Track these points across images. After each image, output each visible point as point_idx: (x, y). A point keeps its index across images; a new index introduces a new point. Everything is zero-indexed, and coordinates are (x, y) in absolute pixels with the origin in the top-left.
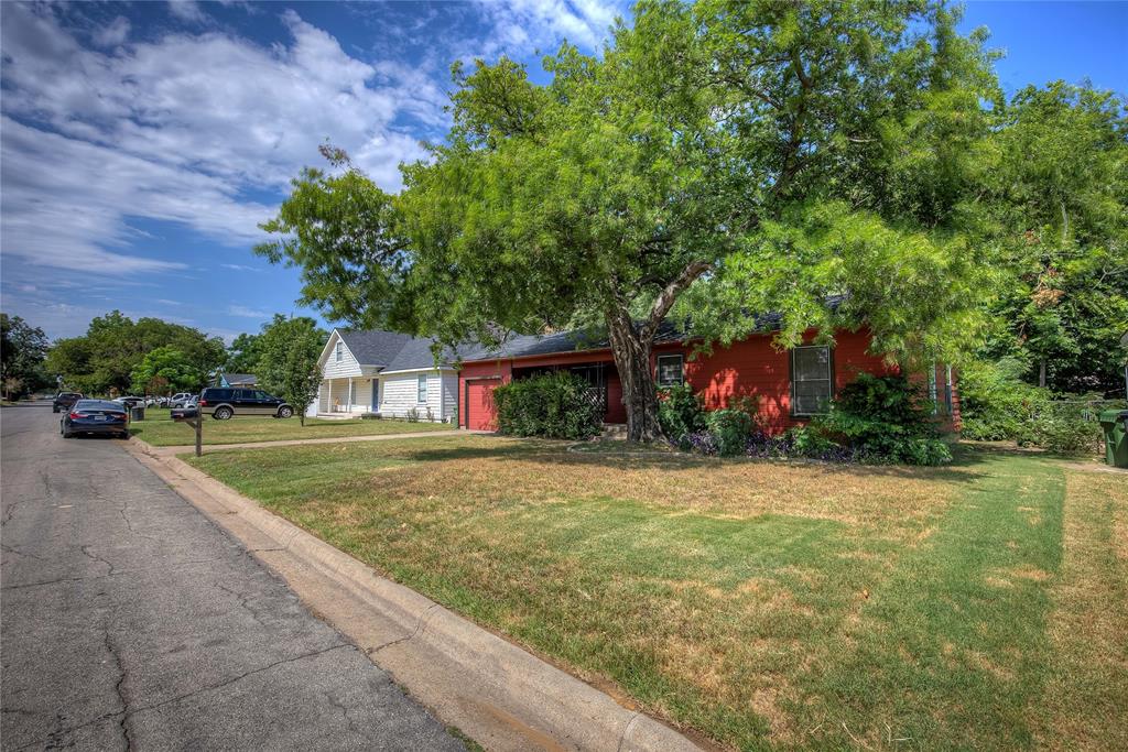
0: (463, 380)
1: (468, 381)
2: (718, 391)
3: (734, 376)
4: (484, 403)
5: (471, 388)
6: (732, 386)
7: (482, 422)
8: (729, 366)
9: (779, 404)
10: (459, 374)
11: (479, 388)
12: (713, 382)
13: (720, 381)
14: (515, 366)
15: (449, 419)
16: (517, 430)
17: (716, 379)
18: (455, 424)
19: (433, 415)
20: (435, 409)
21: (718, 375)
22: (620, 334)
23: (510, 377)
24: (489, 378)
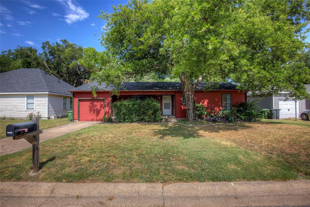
1: (80, 100)
5: (82, 103)
6: (207, 104)
8: (206, 99)
10: (74, 96)
12: (201, 103)
19: (41, 115)
20: (42, 113)
21: (202, 101)
22: (189, 86)
23: (110, 99)
24: (95, 99)
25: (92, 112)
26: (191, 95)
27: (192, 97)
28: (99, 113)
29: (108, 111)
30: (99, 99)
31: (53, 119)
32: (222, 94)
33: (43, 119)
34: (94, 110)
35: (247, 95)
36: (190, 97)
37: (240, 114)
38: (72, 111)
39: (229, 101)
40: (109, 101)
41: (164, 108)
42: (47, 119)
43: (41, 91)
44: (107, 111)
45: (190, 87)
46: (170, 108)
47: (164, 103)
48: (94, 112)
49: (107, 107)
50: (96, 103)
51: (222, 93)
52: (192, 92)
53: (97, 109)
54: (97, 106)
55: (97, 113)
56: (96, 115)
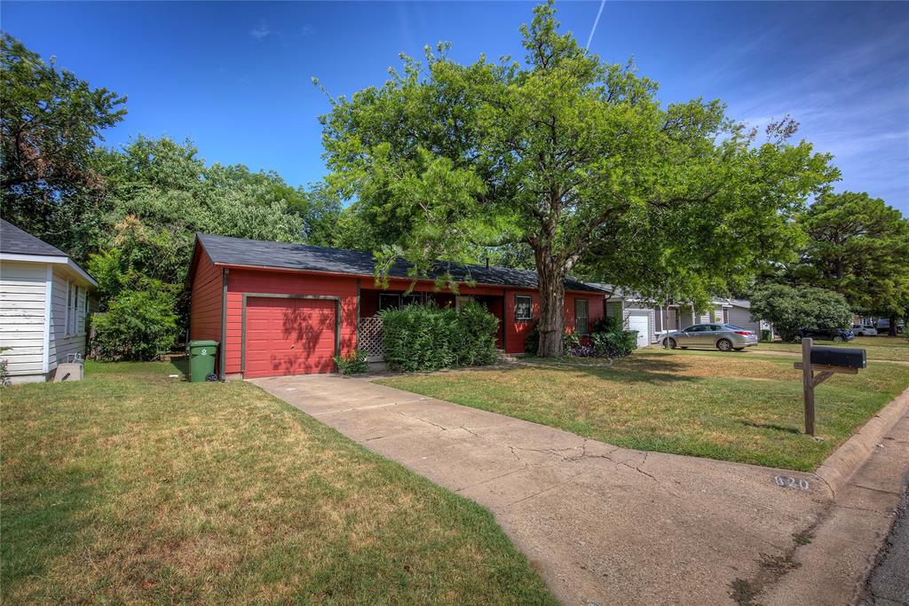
0: (238, 298)
1: (253, 300)
4: (287, 331)
11: (275, 313)
22: (557, 280)
23: (356, 300)
24: (310, 297)
25: (294, 335)
27: (561, 304)
28: (315, 343)
29: (350, 340)
30: (322, 297)
32: (575, 299)
34: (300, 329)
38: (212, 343)
40: (351, 307)
42: (43, 379)
44: (347, 337)
45: (560, 282)
48: (300, 337)
49: (345, 324)
50: (306, 311)
53: (311, 328)
54: (310, 317)
55: (309, 348)
56: (305, 353)
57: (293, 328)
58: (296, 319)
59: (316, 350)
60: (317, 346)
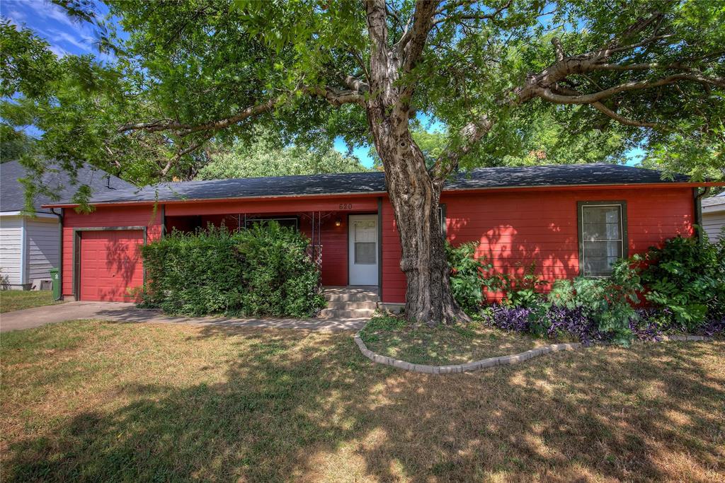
0: (70, 233)
1: (79, 234)
2: (491, 251)
3: (512, 235)
4: (110, 263)
5: (86, 243)
6: (509, 246)
7: (107, 289)
8: (505, 223)
9: (566, 266)
10: (63, 222)
11: (102, 244)
12: (484, 240)
13: (494, 239)
14: (170, 213)
15: (37, 283)
16: (188, 306)
17: (487, 236)
18: (51, 292)
19: (7, 278)
20: (10, 270)
21: (490, 233)
22: (410, 168)
23: (161, 228)
24: (120, 228)
25: (115, 266)
26: (422, 207)
27: (423, 214)
28: (132, 273)
30: (130, 228)
31: (38, 288)
32: (578, 204)
33: (13, 288)
34: (120, 260)
35: (703, 211)
36: (418, 214)
37: (669, 296)
39: (612, 234)
40: (156, 236)
41: (356, 261)
42: (21, 288)
43: (7, 209)
45: (417, 172)
46: (374, 262)
47: (356, 244)
48: (119, 268)
50: (124, 242)
51: (577, 198)
52: (423, 194)
53: (128, 258)
54: (127, 248)
55: (127, 277)
56: (125, 282)
57: (114, 259)
58: (116, 250)
59: (133, 279)
60: (133, 276)
